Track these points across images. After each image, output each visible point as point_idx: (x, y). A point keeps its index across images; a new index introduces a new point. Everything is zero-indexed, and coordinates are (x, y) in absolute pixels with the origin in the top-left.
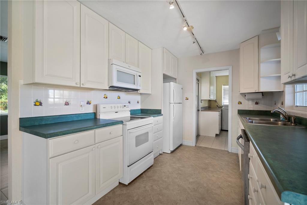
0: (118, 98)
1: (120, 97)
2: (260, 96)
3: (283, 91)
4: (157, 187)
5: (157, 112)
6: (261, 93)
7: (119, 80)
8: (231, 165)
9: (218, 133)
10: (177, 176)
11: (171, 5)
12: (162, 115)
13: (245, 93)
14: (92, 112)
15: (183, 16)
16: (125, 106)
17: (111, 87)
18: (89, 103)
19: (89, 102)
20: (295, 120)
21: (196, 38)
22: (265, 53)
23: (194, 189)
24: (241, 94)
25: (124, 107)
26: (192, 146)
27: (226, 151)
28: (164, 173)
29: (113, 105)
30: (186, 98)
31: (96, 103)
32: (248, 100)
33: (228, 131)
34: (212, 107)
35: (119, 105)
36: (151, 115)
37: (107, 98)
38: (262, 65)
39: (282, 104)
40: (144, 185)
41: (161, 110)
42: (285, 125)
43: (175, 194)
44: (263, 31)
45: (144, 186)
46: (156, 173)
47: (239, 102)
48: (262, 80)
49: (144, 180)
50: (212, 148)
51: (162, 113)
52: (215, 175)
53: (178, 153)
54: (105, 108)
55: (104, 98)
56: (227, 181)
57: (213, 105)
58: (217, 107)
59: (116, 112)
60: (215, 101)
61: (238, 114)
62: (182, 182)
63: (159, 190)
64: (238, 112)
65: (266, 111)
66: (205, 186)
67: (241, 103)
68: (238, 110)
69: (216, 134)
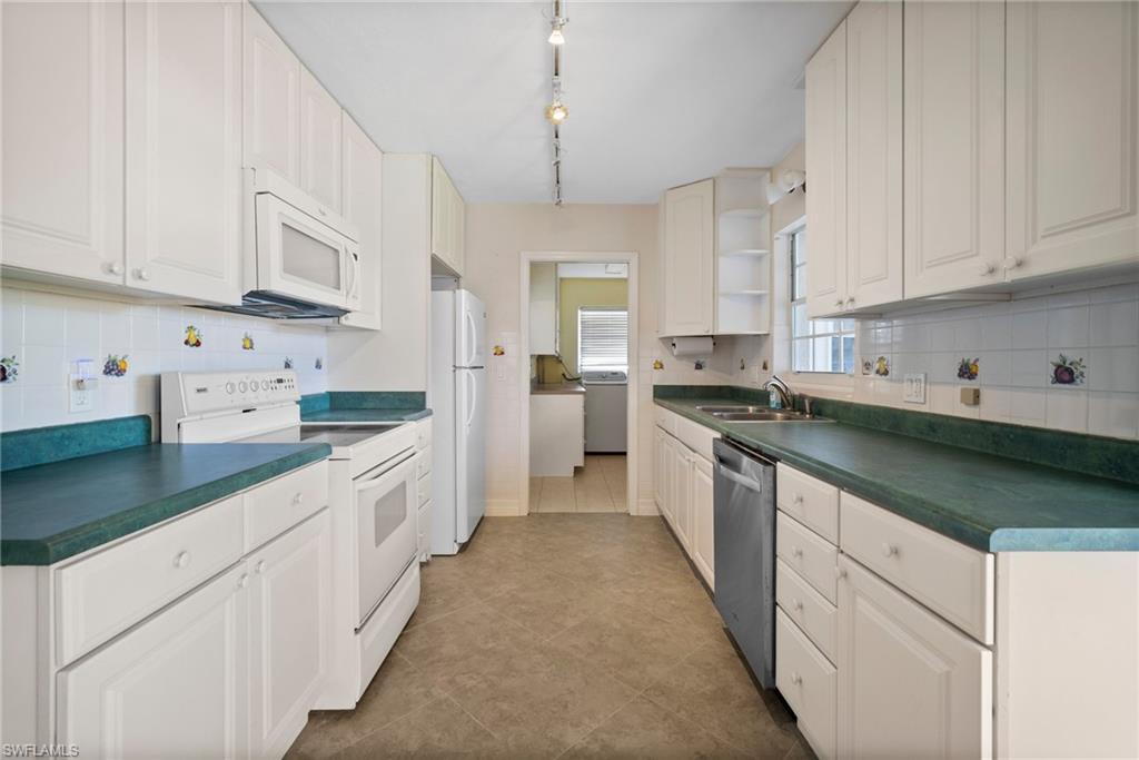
0: (245, 348)
1: (252, 344)
2: (709, 345)
3: (768, 335)
4: (471, 678)
5: (410, 404)
6: (711, 341)
7: (290, 269)
8: (652, 550)
9: (581, 463)
10: (521, 625)
11: (555, 32)
12: (430, 413)
13: (672, 338)
14: (132, 414)
15: (557, 70)
16: (280, 381)
17: (253, 294)
18: (113, 368)
19: (114, 362)
20: (811, 404)
21: (561, 147)
22: (730, 230)
23: (593, 645)
24: (663, 339)
25: (278, 385)
26: (518, 515)
27: (621, 514)
28: (473, 624)
29: (236, 378)
30: (497, 347)
31: (154, 370)
32: (681, 356)
33: (625, 454)
34: (546, 381)
35: (259, 377)
36: (406, 414)
37: (198, 344)
38: (723, 262)
39: (765, 367)
40: (417, 688)
41: (423, 394)
42: (789, 419)
43: (546, 678)
44: (729, 169)
45: (422, 690)
46: (443, 633)
47: (657, 362)
48: (722, 301)
49: (408, 673)
50: (580, 511)
51: (429, 405)
52: (628, 590)
53: (488, 550)
54: (204, 390)
55: (187, 342)
56: (664, 598)
57: (553, 372)
58: (564, 381)
59: (244, 411)
60: (557, 359)
61: (654, 396)
62: (548, 637)
63: (484, 686)
64: (655, 392)
65: (720, 388)
66: (618, 627)
67: (662, 367)
68: (655, 386)
69: (576, 468)
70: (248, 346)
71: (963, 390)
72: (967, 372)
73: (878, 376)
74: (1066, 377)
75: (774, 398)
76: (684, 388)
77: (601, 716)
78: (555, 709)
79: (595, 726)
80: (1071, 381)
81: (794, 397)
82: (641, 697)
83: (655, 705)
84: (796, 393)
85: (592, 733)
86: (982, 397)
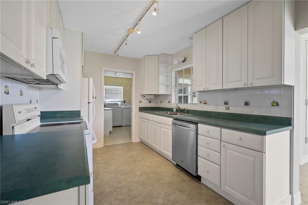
2: (153, 97)
3: (170, 95)
4: (121, 196)
5: (75, 115)
10: (125, 177)
16: (36, 108)
20: (186, 111)
23: (148, 177)
24: (141, 95)
26: (100, 147)
28: (110, 181)
30: (93, 96)
32: (146, 99)
37: (8, 93)
39: (169, 102)
41: (80, 111)
42: (181, 114)
43: (142, 189)
50: (118, 143)
52: (146, 162)
54: (20, 112)
55: (5, 93)
56: (156, 162)
59: (28, 120)
61: (139, 110)
62: (135, 178)
63: (126, 196)
64: (139, 109)
65: (155, 107)
66: (151, 171)
67: (141, 102)
68: (139, 107)
69: (110, 131)
70: (21, 94)
71: (226, 107)
72: (226, 103)
73: (204, 104)
74: (247, 104)
75: (175, 110)
76: (147, 108)
77: (162, 194)
78: (150, 196)
79: (162, 196)
80: (248, 105)
81: (181, 109)
82: (167, 186)
83: (172, 187)
84: (181, 108)
85: (163, 199)
86: (230, 108)
